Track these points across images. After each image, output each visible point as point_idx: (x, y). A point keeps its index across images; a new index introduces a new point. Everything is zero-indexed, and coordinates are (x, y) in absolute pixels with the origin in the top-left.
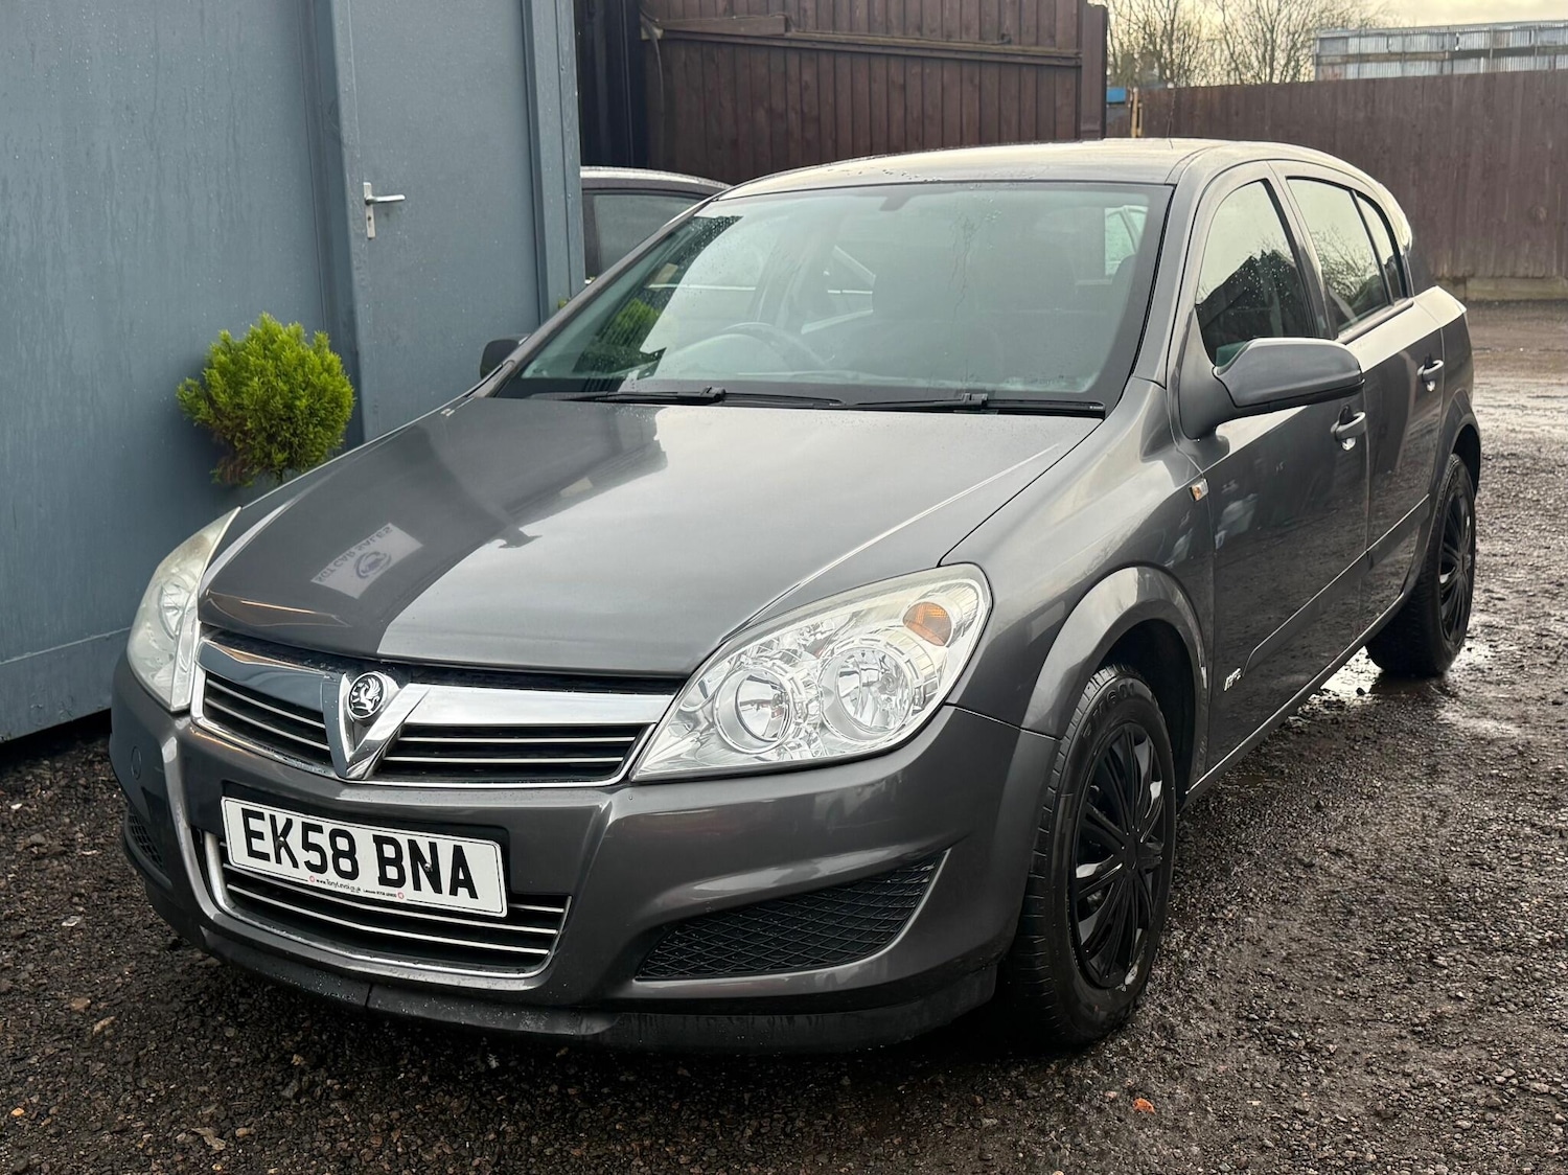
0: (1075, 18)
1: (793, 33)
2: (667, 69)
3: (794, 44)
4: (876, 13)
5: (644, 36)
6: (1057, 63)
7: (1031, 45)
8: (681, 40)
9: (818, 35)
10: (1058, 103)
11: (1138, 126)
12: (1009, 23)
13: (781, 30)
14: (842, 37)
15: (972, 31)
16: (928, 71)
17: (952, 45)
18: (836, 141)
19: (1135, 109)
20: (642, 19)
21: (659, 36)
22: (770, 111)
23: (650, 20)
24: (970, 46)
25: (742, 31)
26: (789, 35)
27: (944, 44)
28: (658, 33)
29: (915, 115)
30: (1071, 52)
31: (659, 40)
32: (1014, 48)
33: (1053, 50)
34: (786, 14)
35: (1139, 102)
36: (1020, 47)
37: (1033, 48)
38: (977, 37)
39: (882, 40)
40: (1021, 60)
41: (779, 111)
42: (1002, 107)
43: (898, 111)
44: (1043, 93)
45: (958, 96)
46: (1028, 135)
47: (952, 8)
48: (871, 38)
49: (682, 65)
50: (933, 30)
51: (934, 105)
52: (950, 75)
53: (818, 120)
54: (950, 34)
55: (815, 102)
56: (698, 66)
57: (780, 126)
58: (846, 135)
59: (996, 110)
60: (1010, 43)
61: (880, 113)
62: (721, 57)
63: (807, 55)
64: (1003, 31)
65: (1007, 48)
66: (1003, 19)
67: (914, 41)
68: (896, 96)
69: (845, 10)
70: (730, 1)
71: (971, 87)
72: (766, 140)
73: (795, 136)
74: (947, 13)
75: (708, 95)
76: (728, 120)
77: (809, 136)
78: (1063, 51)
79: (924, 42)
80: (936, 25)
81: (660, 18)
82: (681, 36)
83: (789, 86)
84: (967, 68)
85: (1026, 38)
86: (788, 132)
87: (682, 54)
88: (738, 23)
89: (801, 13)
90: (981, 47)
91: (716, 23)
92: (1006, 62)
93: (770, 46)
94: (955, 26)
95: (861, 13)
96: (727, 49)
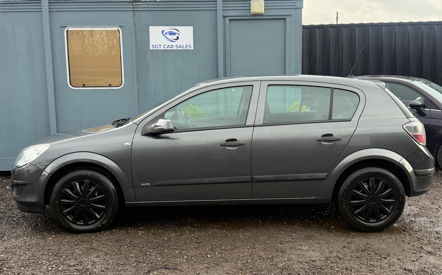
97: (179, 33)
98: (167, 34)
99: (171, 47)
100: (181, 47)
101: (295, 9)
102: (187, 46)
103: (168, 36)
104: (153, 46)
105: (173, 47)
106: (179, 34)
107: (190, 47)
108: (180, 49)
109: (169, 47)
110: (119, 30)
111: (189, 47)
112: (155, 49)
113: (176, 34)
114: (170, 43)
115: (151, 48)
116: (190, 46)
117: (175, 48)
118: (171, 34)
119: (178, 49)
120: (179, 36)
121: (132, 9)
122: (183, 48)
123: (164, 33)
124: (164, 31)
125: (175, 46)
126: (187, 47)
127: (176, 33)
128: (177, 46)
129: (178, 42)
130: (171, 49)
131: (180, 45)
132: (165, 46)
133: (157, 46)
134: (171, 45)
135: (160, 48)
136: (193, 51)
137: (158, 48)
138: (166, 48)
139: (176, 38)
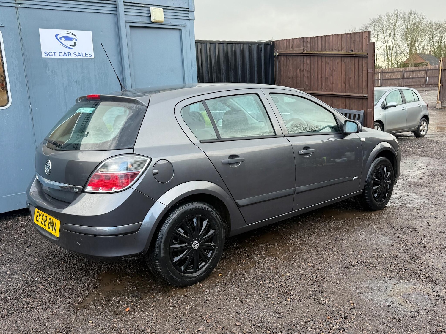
0: (367, 45)
1: (305, 52)
2: (279, 62)
3: (305, 54)
4: (323, 46)
5: (275, 55)
6: (363, 56)
7: (357, 52)
8: (282, 55)
9: (310, 52)
10: (363, 66)
11: (442, 66)
12: (352, 48)
13: (302, 51)
14: (315, 52)
15: (344, 49)
16: (334, 59)
17: (339, 53)
18: (314, 76)
19: (441, 62)
21: (278, 55)
22: (300, 70)
23: (276, 51)
24: (343, 53)
25: (294, 52)
26: (304, 52)
27: (337, 53)
28: (278, 54)
29: (331, 70)
30: (366, 53)
31: (277, 55)
32: (353, 53)
33: (362, 53)
34: (304, 48)
35: (442, 60)
36: (354, 53)
37: (357, 53)
38: (345, 51)
39: (324, 52)
40: (354, 56)
41: (302, 70)
42: (351, 67)
43: (327, 69)
44: (360, 63)
45: (341, 65)
46: (356, 73)
47: (340, 44)
48: (321, 52)
49: (282, 61)
50: (335, 50)
51: (335, 67)
52: (339, 60)
53: (310, 71)
54: (339, 51)
55: (310, 67)
56: (286, 61)
57: (302, 73)
58: (316, 75)
59: (349, 68)
60: (352, 52)
61: (323, 70)
62: (291, 58)
63: (308, 57)
64: (351, 49)
65: (352, 53)
66: (351, 46)
67: (331, 52)
68: (327, 65)
69: (317, 46)
70: (293, 45)
71: (344, 63)
72: (299, 76)
73: (305, 75)
74: (338, 46)
75: (287, 67)
76: (292, 72)
77: (308, 75)
78: (364, 53)
79: (333, 53)
80: (336, 48)
81: (278, 50)
82: (282, 54)
83: (304, 64)
84: (343, 58)
85: (356, 51)
86: (304, 75)
87: (282, 58)
88: (294, 51)
89: (307, 47)
90: (345, 53)
91: (289, 51)
92: (351, 56)
93: (300, 55)
94: (340, 48)
95: (320, 46)
96: (292, 56)
97: (76, 38)
98: (62, 39)
99: (68, 55)
100: (80, 55)
101: (188, 21)
102: (86, 54)
103: (63, 41)
104: (46, 53)
105: (70, 55)
106: (76, 40)
107: (90, 56)
108: (79, 57)
109: (66, 55)
111: (89, 55)
112: (49, 56)
113: (73, 40)
114: (67, 51)
115: (44, 56)
116: (90, 54)
117: (73, 56)
118: (67, 39)
119: (77, 57)
120: (76, 42)
121: (15, 5)
122: (82, 56)
123: (59, 37)
124: (59, 35)
125: (73, 53)
126: (87, 55)
127: (73, 38)
128: (75, 53)
129: (76, 50)
130: (68, 57)
131: (79, 53)
132: (61, 54)
133: (51, 54)
134: (68, 53)
135: (55, 56)
136: (94, 60)
137: (52, 55)
138: (62, 56)
139: (73, 44)
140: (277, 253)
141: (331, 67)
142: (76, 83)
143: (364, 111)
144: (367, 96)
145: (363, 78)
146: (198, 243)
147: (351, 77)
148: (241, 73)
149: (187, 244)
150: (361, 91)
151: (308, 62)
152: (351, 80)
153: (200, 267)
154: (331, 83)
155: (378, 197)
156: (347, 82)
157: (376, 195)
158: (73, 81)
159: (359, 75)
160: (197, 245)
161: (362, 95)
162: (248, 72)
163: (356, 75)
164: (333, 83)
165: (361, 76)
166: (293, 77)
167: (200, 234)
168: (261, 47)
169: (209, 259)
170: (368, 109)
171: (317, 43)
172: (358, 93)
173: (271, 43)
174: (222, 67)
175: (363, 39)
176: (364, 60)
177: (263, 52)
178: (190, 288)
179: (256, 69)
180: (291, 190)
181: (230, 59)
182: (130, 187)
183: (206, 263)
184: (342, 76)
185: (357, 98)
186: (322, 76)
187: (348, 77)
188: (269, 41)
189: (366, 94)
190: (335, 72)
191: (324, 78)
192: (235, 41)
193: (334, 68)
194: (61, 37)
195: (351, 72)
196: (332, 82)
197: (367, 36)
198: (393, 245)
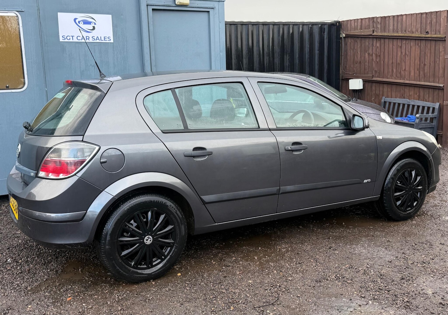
0: (446, 26)
1: (375, 34)
2: (346, 44)
3: (374, 37)
4: (395, 27)
5: (341, 37)
6: (440, 39)
9: (380, 34)
10: (441, 50)
12: (428, 29)
13: (371, 33)
14: (386, 34)
15: (418, 31)
16: (407, 42)
17: (413, 35)
18: (384, 61)
20: (341, 32)
21: (344, 36)
22: (369, 54)
23: (343, 32)
24: (417, 35)
25: (363, 34)
26: (373, 34)
27: (411, 35)
28: (344, 35)
29: (403, 54)
30: (443, 36)
32: (429, 36)
33: (439, 36)
34: (374, 29)
36: (430, 35)
37: (434, 35)
38: (420, 33)
39: (395, 35)
40: (430, 39)
41: (371, 54)
42: (426, 52)
43: (399, 54)
44: (437, 48)
45: (414, 49)
46: (432, 59)
47: (414, 25)
48: (393, 34)
49: (349, 43)
50: (409, 31)
51: (408, 51)
52: (412, 43)
53: (380, 56)
54: (413, 33)
55: (379, 51)
56: (353, 44)
57: (371, 58)
58: (386, 60)
59: (424, 53)
60: (428, 34)
61: (395, 54)
62: (358, 40)
63: (378, 39)
64: (427, 31)
65: (427, 36)
66: (427, 28)
67: (404, 34)
68: (399, 49)
69: (388, 27)
70: (361, 26)
71: (418, 47)
72: (367, 61)
73: (374, 60)
74: (412, 27)
75: (355, 50)
76: (359, 56)
77: (377, 60)
78: (442, 36)
79: (406, 35)
80: (410, 30)
81: (345, 32)
82: (349, 36)
83: (373, 47)
84: (417, 41)
85: (432, 33)
86: (372, 59)
87: (349, 40)
88: (362, 32)
89: (377, 28)
90: (420, 36)
91: (357, 32)
92: (426, 39)
93: (369, 37)
94: (414, 30)
95: (391, 28)
96: (360, 39)
97: (95, 22)
98: (80, 23)
99: (87, 39)
100: (99, 39)
101: (218, 2)
102: (105, 38)
103: (81, 25)
104: (64, 37)
106: (95, 24)
107: (109, 40)
108: (98, 41)
109: (84, 39)
110: (17, 16)
111: (107, 39)
112: (66, 40)
113: (92, 23)
115: (61, 39)
116: (109, 38)
117: (91, 40)
118: (86, 22)
119: (95, 41)
120: (95, 26)
122: (101, 40)
123: (77, 21)
124: (77, 19)
125: (91, 37)
126: (105, 40)
127: (91, 22)
128: (93, 37)
129: (94, 33)
130: (86, 41)
131: (97, 37)
132: (79, 38)
133: (68, 38)
134: (86, 37)
135: (73, 39)
136: (113, 44)
137: (70, 39)
138: (80, 40)
139: (92, 28)
140: (254, 258)
141: (403, 51)
142: (93, 67)
143: (440, 104)
144: (444, 86)
145: (440, 65)
146: (151, 237)
147: (426, 63)
148: (298, 57)
149: (138, 238)
150: (437, 81)
151: (378, 45)
152: (426, 67)
153: (154, 264)
154: (403, 70)
155: (402, 205)
156: (421, 69)
157: (398, 203)
158: (91, 65)
159: (435, 62)
160: (150, 241)
161: (437, 85)
162: (307, 56)
163: (432, 61)
164: (405, 70)
165: (438, 62)
166: (360, 62)
167: (154, 229)
168: (325, 28)
169: (166, 257)
170: (444, 102)
171: (388, 24)
172: (434, 83)
173: (338, 23)
174: (276, 51)
175: (442, 19)
176: (441, 43)
177: (326, 33)
178: (141, 285)
179: (317, 52)
180: (274, 189)
181: (286, 42)
182: (75, 175)
183: (162, 260)
184: (416, 62)
185: (431, 88)
186: (394, 61)
187: (423, 63)
188: (335, 21)
189: (442, 84)
190: (408, 57)
191: (395, 64)
192: (293, 22)
193: (407, 53)
194: (79, 20)
195: (426, 58)
196: (404, 68)
197: (446, 15)
198: (390, 262)
